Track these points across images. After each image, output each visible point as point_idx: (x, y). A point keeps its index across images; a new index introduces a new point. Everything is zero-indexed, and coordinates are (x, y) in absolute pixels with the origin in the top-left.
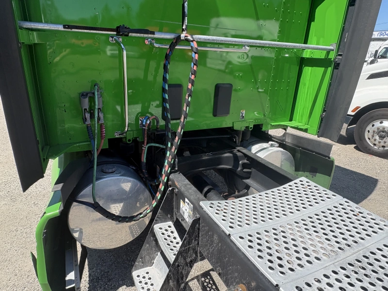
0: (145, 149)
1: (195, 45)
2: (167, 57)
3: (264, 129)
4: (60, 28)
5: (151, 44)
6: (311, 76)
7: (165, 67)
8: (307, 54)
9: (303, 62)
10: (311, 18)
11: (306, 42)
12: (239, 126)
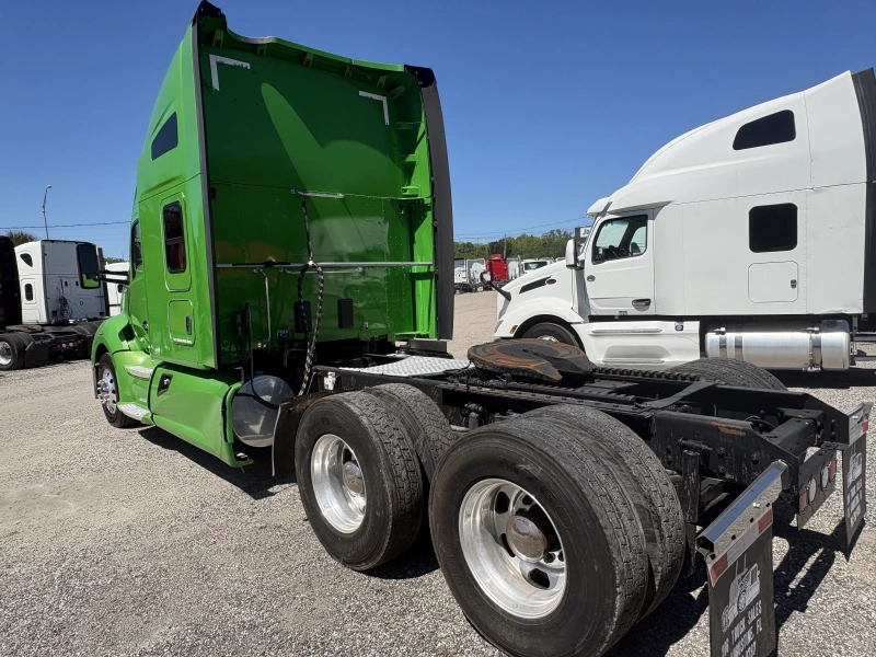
0: (286, 354)
1: (320, 269)
2: (300, 280)
3: (389, 340)
4: (231, 266)
5: (284, 271)
6: (423, 289)
7: (300, 288)
8: (415, 270)
9: (415, 277)
10: (412, 241)
11: (412, 260)
12: (365, 337)
